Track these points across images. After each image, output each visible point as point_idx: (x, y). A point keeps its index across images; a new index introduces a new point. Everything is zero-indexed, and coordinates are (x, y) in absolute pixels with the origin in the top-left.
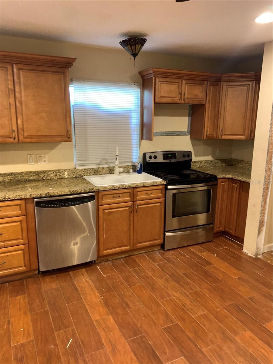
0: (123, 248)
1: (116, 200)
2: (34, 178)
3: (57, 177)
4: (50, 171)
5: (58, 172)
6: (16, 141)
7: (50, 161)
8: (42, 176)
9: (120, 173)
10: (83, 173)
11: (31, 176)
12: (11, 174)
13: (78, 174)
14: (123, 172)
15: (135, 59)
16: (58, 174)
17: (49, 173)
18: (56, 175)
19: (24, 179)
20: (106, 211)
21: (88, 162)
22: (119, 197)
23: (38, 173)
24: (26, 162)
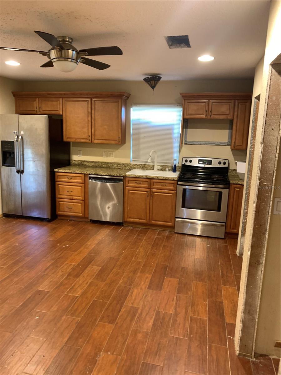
0: (141, 220)
1: (137, 185)
2: (105, 166)
3: (118, 168)
4: (114, 163)
5: (119, 164)
6: (90, 142)
7: (116, 157)
8: (109, 165)
9: (158, 170)
10: (134, 167)
11: (103, 165)
12: (93, 162)
13: (131, 167)
14: (161, 170)
15: (153, 90)
16: (119, 165)
17: (114, 164)
18: (118, 166)
19: (100, 166)
20: (130, 191)
21: (139, 160)
22: (140, 183)
23: (107, 163)
24: (101, 156)
